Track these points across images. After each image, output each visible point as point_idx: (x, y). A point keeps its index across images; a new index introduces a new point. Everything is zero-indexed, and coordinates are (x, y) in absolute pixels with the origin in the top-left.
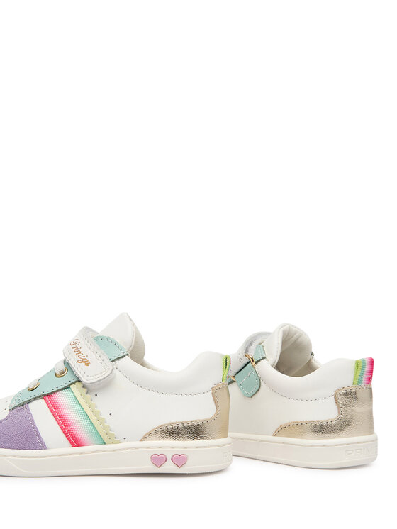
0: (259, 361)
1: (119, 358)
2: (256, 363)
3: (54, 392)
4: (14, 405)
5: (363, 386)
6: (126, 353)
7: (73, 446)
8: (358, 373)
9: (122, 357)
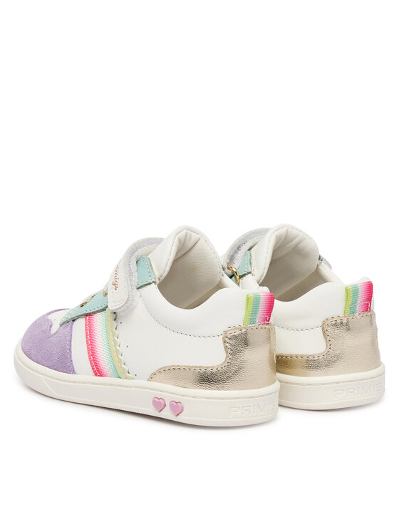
0: (244, 275)
1: (146, 285)
2: (241, 277)
3: (94, 313)
4: (64, 320)
5: (357, 315)
6: (153, 280)
7: (96, 375)
8: (350, 303)
9: (149, 284)
